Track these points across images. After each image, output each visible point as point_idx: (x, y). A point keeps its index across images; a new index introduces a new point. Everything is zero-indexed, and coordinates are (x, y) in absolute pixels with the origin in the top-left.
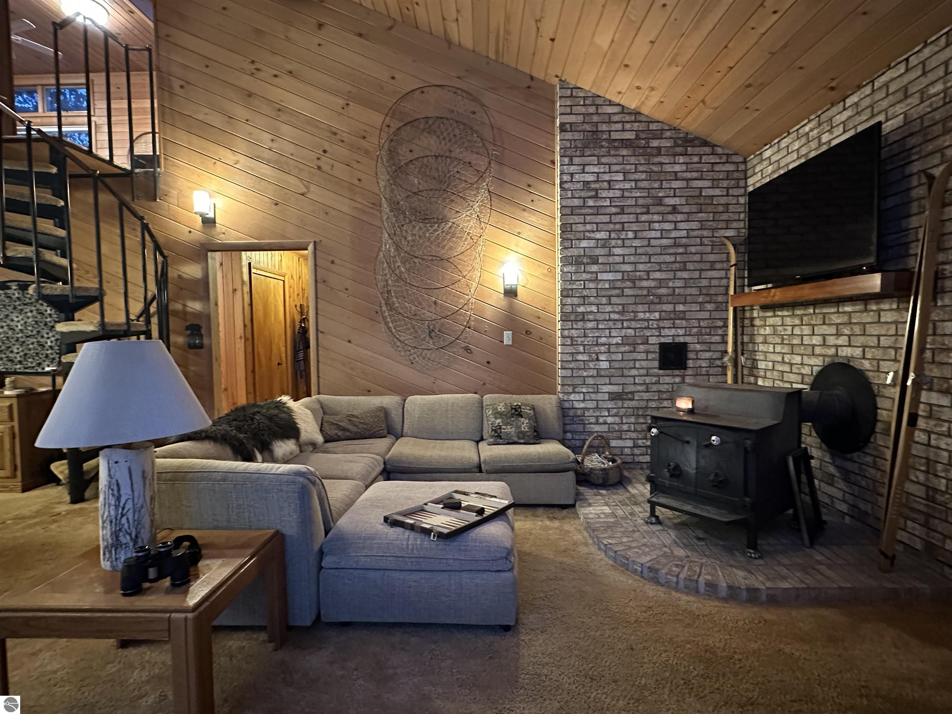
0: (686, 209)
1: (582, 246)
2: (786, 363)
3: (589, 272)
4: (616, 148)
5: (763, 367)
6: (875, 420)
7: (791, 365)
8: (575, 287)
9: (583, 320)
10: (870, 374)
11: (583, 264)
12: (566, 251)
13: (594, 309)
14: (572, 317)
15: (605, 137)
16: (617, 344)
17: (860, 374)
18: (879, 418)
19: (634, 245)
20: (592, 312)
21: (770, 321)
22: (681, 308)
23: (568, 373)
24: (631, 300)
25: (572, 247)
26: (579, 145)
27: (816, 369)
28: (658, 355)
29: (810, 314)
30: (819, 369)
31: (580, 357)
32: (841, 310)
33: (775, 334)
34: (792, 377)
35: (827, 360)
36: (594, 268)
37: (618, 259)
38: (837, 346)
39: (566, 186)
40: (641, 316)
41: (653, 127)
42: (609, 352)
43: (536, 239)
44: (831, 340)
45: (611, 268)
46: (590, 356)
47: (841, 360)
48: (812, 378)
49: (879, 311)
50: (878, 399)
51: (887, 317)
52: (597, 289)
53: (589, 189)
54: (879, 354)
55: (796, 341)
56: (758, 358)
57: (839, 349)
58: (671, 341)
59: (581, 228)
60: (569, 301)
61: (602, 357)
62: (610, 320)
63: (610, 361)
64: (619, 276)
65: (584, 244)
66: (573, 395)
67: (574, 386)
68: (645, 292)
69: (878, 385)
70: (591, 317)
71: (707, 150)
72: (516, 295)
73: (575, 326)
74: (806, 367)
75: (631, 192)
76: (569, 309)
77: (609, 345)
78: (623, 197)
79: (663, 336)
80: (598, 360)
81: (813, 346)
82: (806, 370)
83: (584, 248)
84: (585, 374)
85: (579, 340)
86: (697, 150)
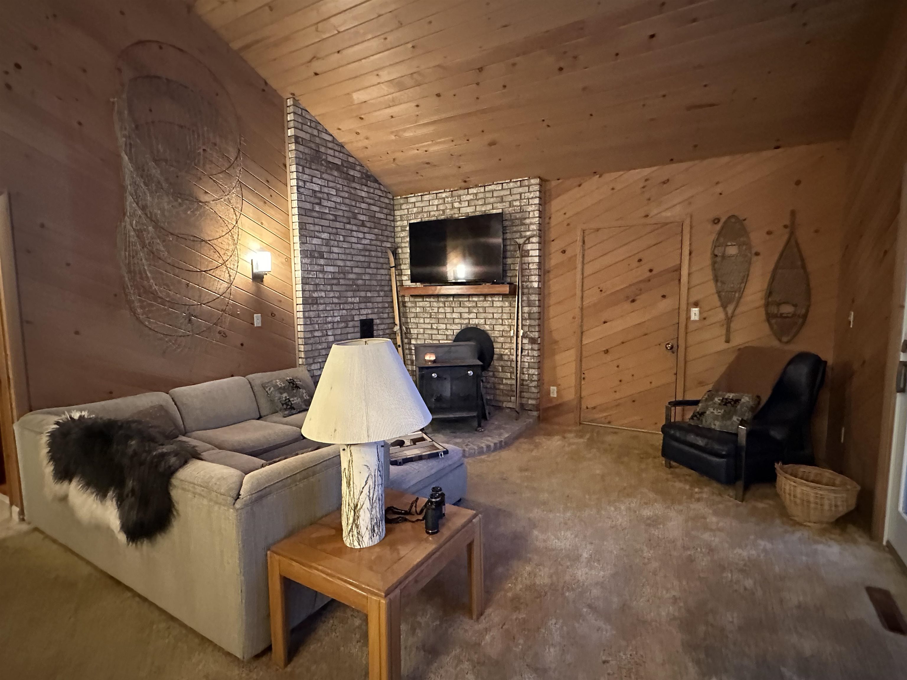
0: (368, 224)
1: (313, 242)
2: (434, 329)
3: (318, 265)
4: (331, 169)
5: (416, 332)
6: (493, 353)
7: (438, 330)
8: (311, 276)
9: (317, 303)
10: (489, 332)
11: (316, 258)
12: (303, 245)
13: (323, 294)
14: (310, 301)
15: (324, 157)
16: (338, 322)
17: (484, 333)
18: (495, 353)
19: (344, 246)
20: (322, 297)
21: (421, 304)
22: (369, 294)
23: (309, 348)
24: (344, 288)
25: (307, 243)
26: (309, 159)
27: (456, 332)
28: (359, 328)
29: (451, 301)
30: (459, 331)
31: (317, 334)
32: (470, 299)
33: (425, 312)
34: (440, 337)
35: (463, 326)
36: (322, 262)
37: (336, 256)
38: (469, 319)
39: (302, 190)
40: (350, 300)
41: (351, 160)
42: (333, 328)
43: (276, 231)
44: (466, 316)
45: (331, 262)
46: (322, 333)
47: (472, 326)
48: (454, 337)
49: (493, 301)
50: (494, 344)
51: (499, 304)
52: (324, 278)
53: (316, 197)
54: (494, 322)
55: (441, 316)
56: (410, 327)
57: (471, 320)
58: (365, 318)
59: (312, 228)
60: (307, 287)
61: (330, 333)
62: (333, 303)
63: (334, 335)
64: (336, 269)
65: (315, 241)
66: (313, 365)
67: (314, 358)
68: (351, 283)
69: (494, 337)
70: (322, 301)
71: (377, 185)
72: (262, 281)
73: (312, 309)
74: (449, 331)
75: (340, 206)
76: (307, 294)
77: (333, 323)
78: (336, 208)
79: (362, 315)
80: (327, 335)
81: (454, 319)
82: (449, 332)
83: (315, 244)
84: (320, 347)
85: (315, 320)
86: (372, 184)
